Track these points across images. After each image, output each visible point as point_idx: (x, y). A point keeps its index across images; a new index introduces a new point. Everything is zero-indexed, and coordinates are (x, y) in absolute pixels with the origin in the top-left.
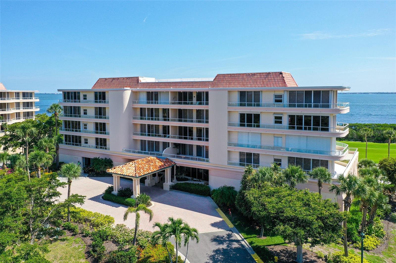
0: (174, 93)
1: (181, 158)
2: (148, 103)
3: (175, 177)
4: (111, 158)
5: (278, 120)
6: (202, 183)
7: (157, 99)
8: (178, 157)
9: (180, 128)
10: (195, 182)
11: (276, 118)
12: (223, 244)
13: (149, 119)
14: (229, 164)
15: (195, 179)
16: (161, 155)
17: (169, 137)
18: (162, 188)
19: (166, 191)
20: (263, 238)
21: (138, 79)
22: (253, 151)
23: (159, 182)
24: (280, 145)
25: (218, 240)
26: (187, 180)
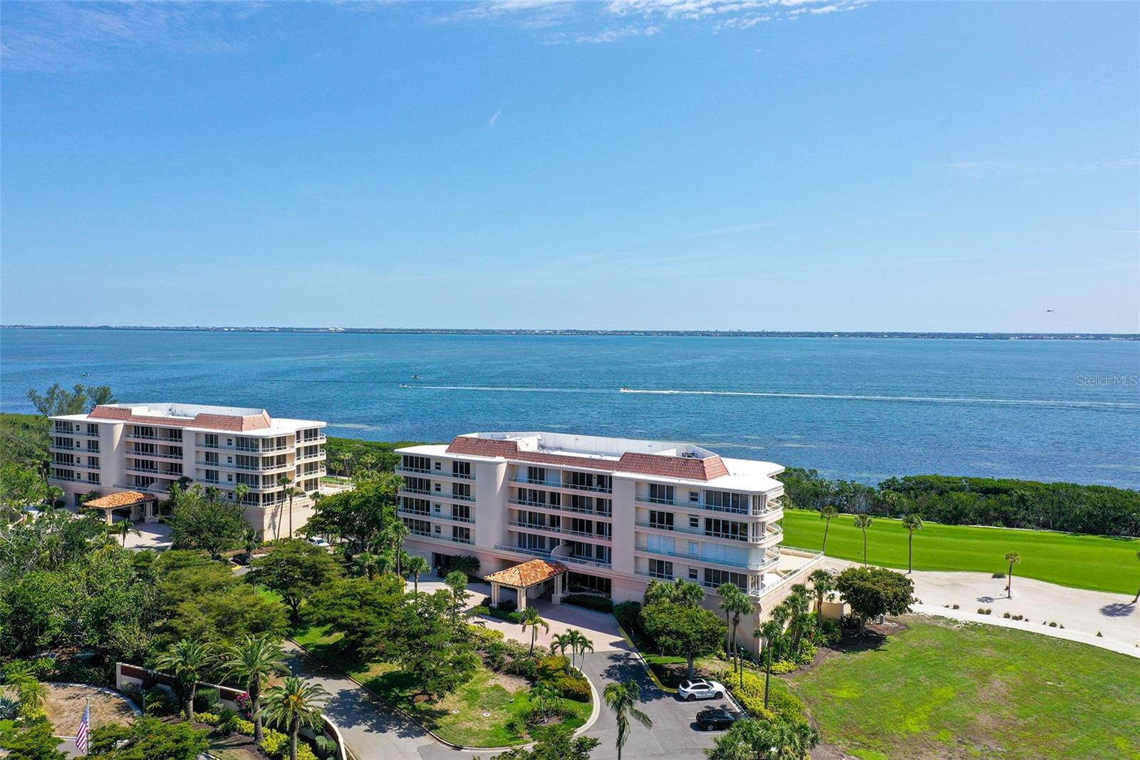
0: (567, 473)
1: (576, 562)
2: (530, 482)
3: (567, 587)
4: (477, 557)
5: (694, 522)
6: (604, 596)
7: (542, 478)
8: (571, 561)
9: (575, 520)
10: (593, 595)
11: (692, 520)
12: (620, 661)
13: (530, 504)
14: (636, 572)
15: (594, 590)
16: (549, 556)
17: (559, 531)
18: (550, 600)
19: (555, 605)
20: (663, 657)
21: (516, 445)
22: (666, 559)
23: (545, 593)
24: (696, 552)
25: (615, 657)
26: (584, 591)
